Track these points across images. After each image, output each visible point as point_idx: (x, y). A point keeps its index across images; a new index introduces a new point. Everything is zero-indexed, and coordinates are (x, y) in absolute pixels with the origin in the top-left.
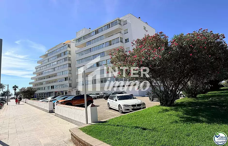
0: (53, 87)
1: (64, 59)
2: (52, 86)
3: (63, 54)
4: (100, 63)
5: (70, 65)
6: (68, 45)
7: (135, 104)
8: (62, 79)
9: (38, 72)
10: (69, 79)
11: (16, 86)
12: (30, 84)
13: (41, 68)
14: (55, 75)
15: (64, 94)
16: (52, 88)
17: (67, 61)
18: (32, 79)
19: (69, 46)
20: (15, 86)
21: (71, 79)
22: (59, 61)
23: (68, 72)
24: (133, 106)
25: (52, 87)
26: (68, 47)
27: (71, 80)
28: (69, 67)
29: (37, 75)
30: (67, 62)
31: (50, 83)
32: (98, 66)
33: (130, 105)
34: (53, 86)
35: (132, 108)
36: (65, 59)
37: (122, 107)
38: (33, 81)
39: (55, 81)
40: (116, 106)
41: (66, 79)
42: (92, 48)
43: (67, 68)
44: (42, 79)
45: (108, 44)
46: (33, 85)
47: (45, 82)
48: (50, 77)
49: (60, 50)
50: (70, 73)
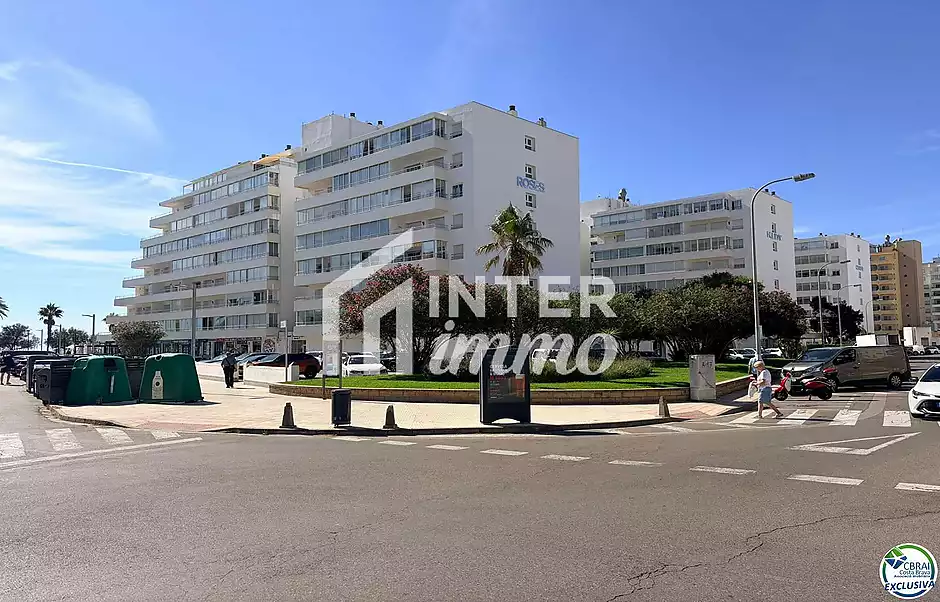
0: (211, 324)
1: (252, 227)
2: (205, 320)
3: (249, 207)
5: (274, 251)
6: (272, 175)
8: (246, 295)
9: (154, 261)
10: (271, 297)
11: (54, 306)
12: (118, 303)
13: (166, 249)
14: (219, 280)
15: (251, 348)
16: (205, 325)
17: (265, 234)
18: (126, 284)
19: (275, 178)
20: (50, 307)
21: (276, 297)
22: (234, 229)
23: (266, 272)
25: (208, 323)
26: (271, 181)
27: (277, 302)
28: (271, 254)
29: (148, 274)
30: (265, 237)
31: (198, 306)
34: (211, 319)
36: (258, 226)
39: (219, 302)
41: (258, 297)
42: (349, 201)
43: (263, 260)
44: (166, 290)
45: (400, 194)
46: (130, 311)
47: (179, 303)
48: (198, 285)
49: (240, 189)
50: (274, 278)
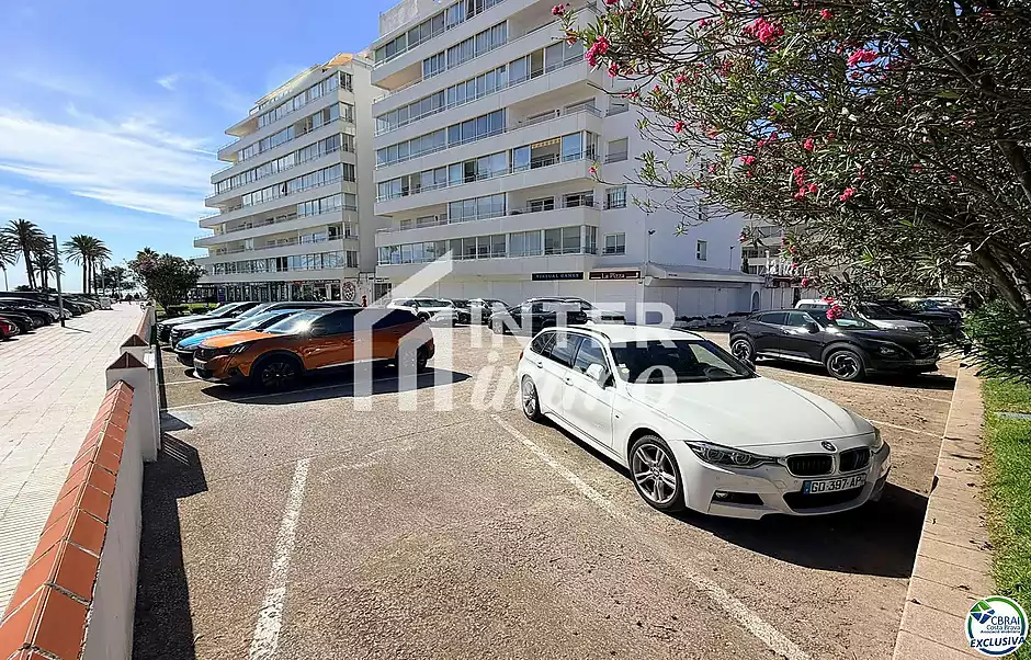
0: (285, 265)
1: (323, 145)
2: (278, 259)
3: (318, 121)
4: (482, 167)
5: (349, 173)
6: (343, 78)
7: (823, 450)
8: (319, 230)
9: (223, 198)
10: (348, 232)
11: (151, 250)
12: (197, 244)
13: (236, 182)
14: (290, 214)
15: (329, 292)
16: (279, 266)
17: (338, 153)
18: (203, 224)
19: (346, 82)
20: (148, 251)
21: (355, 231)
22: (303, 152)
23: (340, 202)
24: (801, 464)
25: (282, 263)
26: (343, 84)
27: (356, 238)
28: (346, 179)
29: (223, 212)
30: (338, 157)
31: (272, 244)
32: (472, 180)
33: (774, 461)
34: (285, 258)
35: (794, 483)
36: (330, 144)
37: (688, 461)
38: (210, 233)
39: (292, 238)
40: (609, 426)
41: (333, 232)
42: (446, 91)
43: (337, 185)
44: (242, 228)
45: (526, 67)
46: (211, 252)
47: (252, 242)
48: (271, 221)
49: (307, 99)
50: (350, 208)
